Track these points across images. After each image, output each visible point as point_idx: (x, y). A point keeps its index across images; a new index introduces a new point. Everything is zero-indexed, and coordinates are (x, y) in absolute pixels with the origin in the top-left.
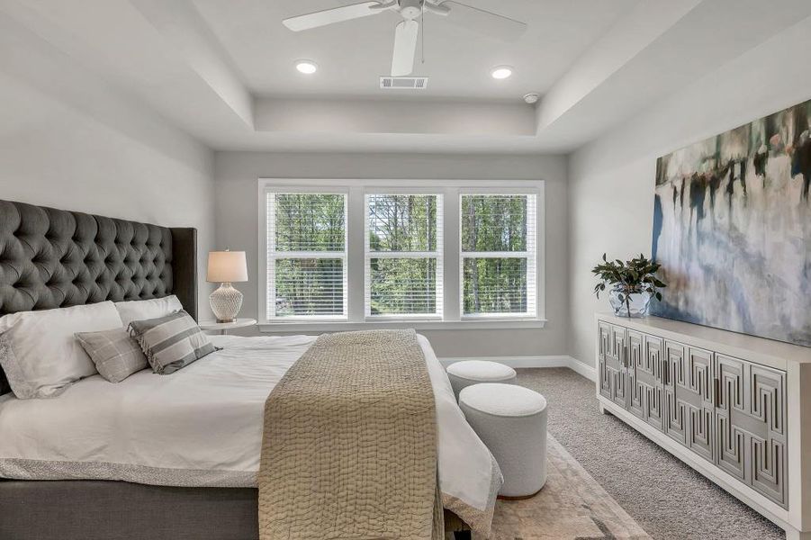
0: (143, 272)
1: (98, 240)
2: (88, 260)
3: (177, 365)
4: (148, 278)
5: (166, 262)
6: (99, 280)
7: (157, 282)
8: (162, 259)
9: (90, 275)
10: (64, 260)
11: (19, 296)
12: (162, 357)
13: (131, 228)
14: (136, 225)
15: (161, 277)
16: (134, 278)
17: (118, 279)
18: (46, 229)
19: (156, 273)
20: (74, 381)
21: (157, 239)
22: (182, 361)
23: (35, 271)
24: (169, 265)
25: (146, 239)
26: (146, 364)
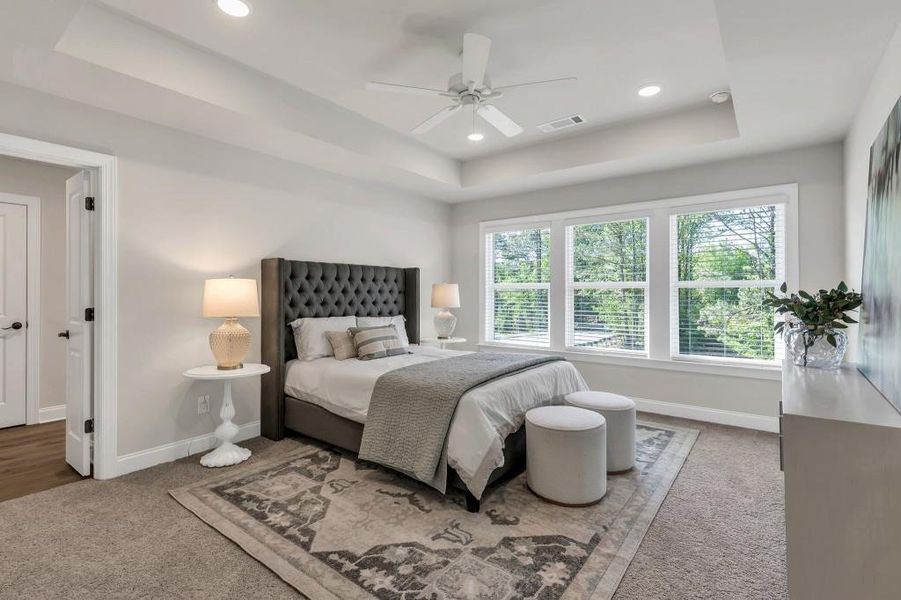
0: (380, 299)
1: (350, 279)
2: (344, 291)
3: (370, 357)
4: (385, 303)
5: (400, 292)
6: (338, 303)
7: (392, 305)
8: (396, 290)
9: (331, 301)
10: (331, 291)
11: (307, 310)
12: (364, 350)
13: (372, 270)
14: (376, 268)
15: (395, 302)
16: (374, 303)
17: (363, 303)
18: (321, 275)
19: (391, 300)
20: (323, 357)
21: (392, 277)
22: (373, 354)
23: (315, 297)
24: (402, 295)
25: (384, 277)
26: (356, 354)
